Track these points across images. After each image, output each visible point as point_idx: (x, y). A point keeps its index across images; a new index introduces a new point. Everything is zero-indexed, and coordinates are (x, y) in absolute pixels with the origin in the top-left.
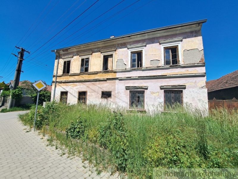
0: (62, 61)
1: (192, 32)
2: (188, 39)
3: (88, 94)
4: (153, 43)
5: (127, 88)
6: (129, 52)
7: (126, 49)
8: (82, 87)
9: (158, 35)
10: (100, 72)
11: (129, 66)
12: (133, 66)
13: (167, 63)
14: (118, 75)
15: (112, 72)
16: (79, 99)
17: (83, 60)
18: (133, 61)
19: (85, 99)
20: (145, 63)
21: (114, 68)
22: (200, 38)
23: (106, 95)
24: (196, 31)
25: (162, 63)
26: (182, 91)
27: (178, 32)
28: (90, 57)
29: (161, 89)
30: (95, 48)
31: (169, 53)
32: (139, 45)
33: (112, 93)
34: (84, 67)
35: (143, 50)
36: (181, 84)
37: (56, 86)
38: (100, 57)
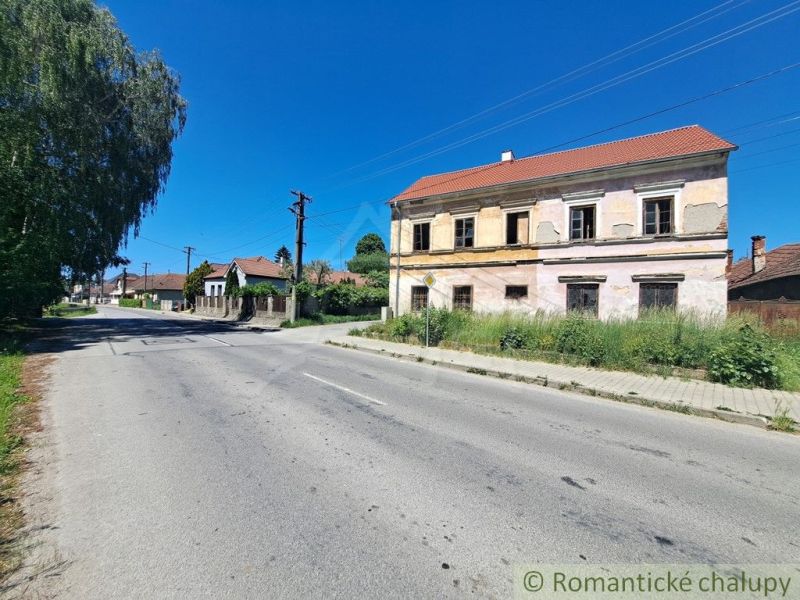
0: (408, 225)
1: (706, 168)
2: (696, 184)
3: (476, 290)
4: (620, 189)
5: (562, 279)
6: (566, 206)
7: (558, 201)
8: (462, 278)
9: (633, 174)
10: (502, 248)
11: (565, 236)
12: (574, 235)
13: (649, 230)
14: (541, 254)
15: (528, 247)
16: (456, 300)
17: (459, 223)
18: (575, 224)
19: (468, 300)
20: (601, 231)
21: (533, 241)
22: (723, 182)
23: (516, 292)
24: (714, 166)
25: (638, 230)
26: (676, 285)
27: (676, 168)
28: (476, 216)
29: (634, 280)
30: (487, 198)
31: (654, 210)
32: (589, 193)
33: (529, 290)
34: (464, 237)
35: (597, 202)
36: (675, 272)
37: (399, 277)
38: (498, 216)
